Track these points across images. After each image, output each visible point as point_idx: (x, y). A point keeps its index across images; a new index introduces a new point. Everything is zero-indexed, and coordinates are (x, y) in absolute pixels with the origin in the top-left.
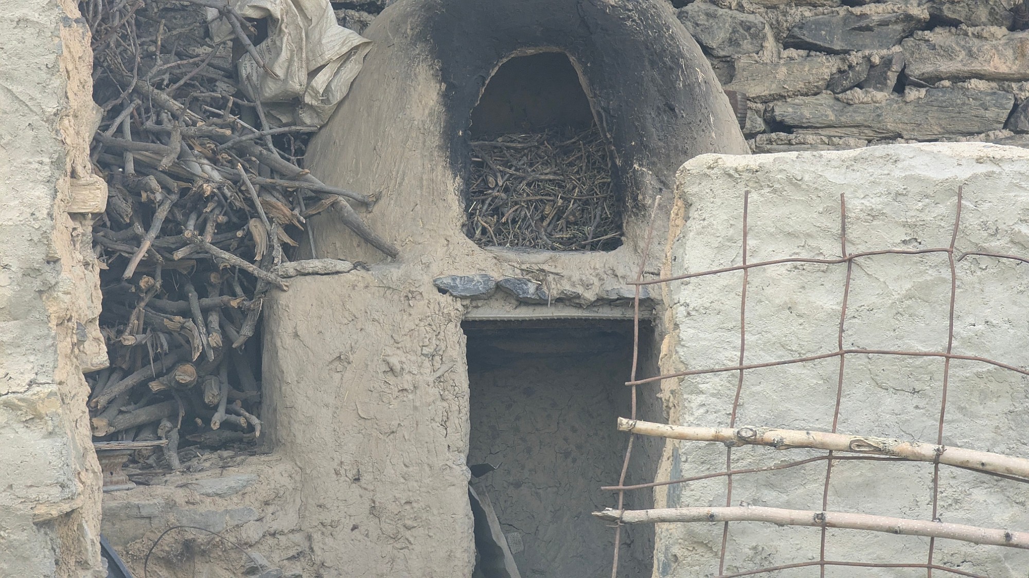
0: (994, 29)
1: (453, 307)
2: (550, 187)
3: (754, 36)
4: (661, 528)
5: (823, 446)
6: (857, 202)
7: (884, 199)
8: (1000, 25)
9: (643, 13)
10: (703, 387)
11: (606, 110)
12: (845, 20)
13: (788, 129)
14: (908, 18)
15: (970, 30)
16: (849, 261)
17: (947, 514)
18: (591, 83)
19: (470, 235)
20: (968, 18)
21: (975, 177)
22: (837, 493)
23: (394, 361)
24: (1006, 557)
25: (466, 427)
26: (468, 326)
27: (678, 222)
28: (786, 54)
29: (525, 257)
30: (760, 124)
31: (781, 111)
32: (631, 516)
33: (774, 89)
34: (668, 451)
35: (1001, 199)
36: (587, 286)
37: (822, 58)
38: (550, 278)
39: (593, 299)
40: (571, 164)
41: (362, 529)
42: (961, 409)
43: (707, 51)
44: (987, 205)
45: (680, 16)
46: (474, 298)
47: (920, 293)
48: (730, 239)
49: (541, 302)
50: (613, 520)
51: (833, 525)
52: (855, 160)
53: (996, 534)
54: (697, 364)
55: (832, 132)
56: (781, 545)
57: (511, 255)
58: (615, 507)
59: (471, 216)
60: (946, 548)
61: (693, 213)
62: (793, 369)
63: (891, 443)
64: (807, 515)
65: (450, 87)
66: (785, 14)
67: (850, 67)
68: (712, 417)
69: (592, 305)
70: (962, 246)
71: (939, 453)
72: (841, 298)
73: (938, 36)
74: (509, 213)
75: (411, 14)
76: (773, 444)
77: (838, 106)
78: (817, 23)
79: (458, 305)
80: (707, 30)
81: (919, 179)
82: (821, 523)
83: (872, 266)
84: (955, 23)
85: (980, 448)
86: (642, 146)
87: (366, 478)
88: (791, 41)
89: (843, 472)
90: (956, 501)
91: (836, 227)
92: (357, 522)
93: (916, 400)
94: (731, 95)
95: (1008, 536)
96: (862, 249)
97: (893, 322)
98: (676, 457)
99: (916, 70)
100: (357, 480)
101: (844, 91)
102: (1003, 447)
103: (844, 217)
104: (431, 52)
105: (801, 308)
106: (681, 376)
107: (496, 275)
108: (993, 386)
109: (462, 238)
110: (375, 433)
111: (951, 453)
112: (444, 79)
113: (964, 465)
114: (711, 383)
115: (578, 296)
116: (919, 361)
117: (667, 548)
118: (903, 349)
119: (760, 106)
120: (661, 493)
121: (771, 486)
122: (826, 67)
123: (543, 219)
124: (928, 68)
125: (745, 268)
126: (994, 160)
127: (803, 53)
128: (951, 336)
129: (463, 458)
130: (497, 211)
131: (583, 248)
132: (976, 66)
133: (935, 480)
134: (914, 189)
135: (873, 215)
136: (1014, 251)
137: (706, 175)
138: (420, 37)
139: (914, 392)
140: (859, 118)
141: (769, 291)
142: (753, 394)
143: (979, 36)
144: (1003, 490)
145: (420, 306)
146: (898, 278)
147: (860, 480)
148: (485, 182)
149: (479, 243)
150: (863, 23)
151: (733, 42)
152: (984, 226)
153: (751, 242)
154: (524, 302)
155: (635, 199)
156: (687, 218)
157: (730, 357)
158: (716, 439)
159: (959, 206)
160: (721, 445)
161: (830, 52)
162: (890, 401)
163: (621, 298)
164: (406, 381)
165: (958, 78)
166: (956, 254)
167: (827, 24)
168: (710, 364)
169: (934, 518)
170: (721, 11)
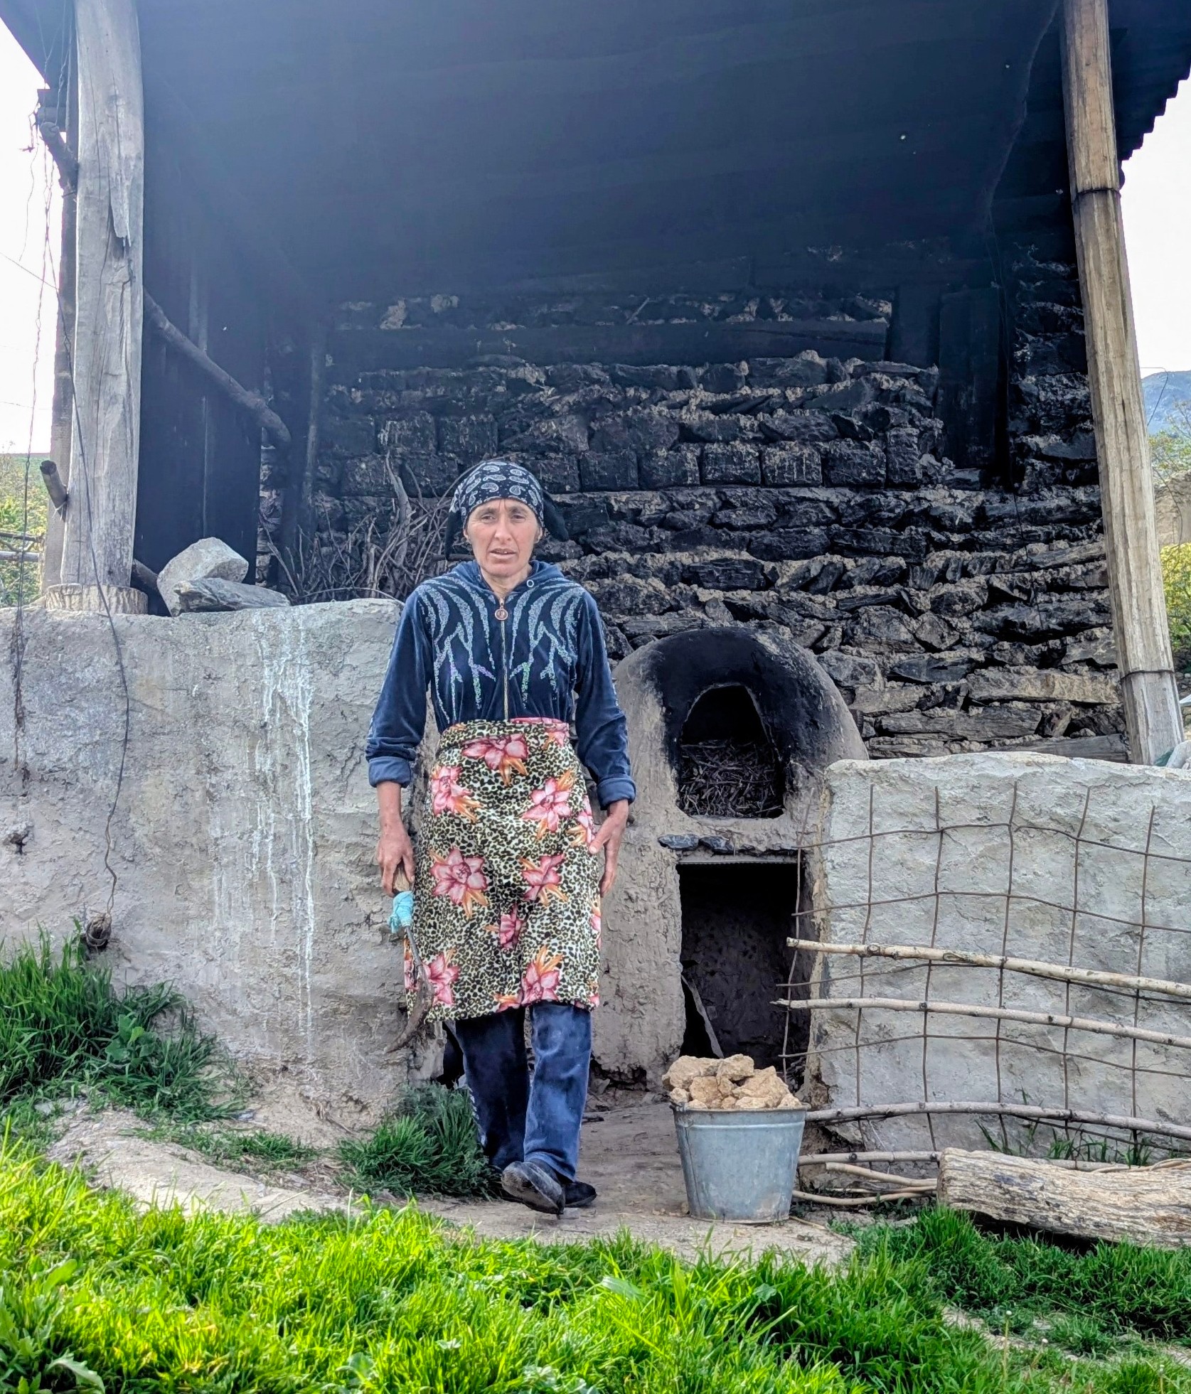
0: (1028, 668)
1: (672, 857)
2: (734, 776)
3: (868, 673)
4: (815, 1013)
5: (925, 957)
6: (946, 792)
7: (965, 790)
8: (1032, 665)
9: (796, 660)
10: (843, 916)
11: (772, 724)
12: (929, 662)
13: (892, 734)
14: (971, 660)
15: (1012, 668)
16: (942, 832)
17: (1009, 1003)
18: (761, 707)
19: (682, 807)
20: (1010, 661)
21: (1025, 775)
22: (935, 989)
23: (632, 892)
24: (1049, 1032)
25: (680, 936)
26: (680, 868)
27: (826, 805)
28: (889, 684)
29: (718, 822)
30: (872, 731)
31: (886, 722)
32: (796, 1004)
33: (882, 708)
34: (819, 958)
35: (1043, 790)
36: (760, 842)
37: (914, 687)
38: (735, 836)
39: (763, 850)
40: (748, 760)
41: (611, 1005)
42: (1018, 932)
43: (837, 683)
44: (1034, 794)
45: (818, 660)
46: (685, 850)
47: (990, 854)
48: (861, 817)
49: (730, 853)
50: (784, 1007)
51: (932, 1011)
52: (945, 763)
53: (1043, 1017)
54: (840, 901)
55: (920, 736)
56: (897, 1023)
57: (709, 821)
58: (786, 998)
59: (682, 794)
60: (1009, 1026)
61: (836, 799)
62: (903, 905)
63: (971, 956)
64: (916, 1004)
65: (668, 710)
66: (888, 658)
67: (933, 693)
68: (849, 937)
69: (762, 854)
70: (1018, 822)
71: (1003, 962)
72: (936, 857)
73: (991, 673)
74: (707, 793)
75: (643, 662)
76: (891, 956)
77: (925, 719)
78: (910, 665)
79: (674, 855)
80: (837, 669)
81: (988, 777)
82: (925, 1010)
83: (956, 835)
84: (1002, 664)
85: (1031, 959)
86: (796, 748)
87: (614, 970)
88: (892, 676)
89: (940, 975)
90: (1015, 994)
91: (932, 810)
92: (607, 999)
93: (987, 926)
94: (853, 712)
95: (1050, 1018)
96: (950, 824)
97: (972, 873)
98: (826, 965)
99: (976, 695)
100: (607, 972)
101: (928, 709)
102: (1046, 958)
103: (938, 802)
104: (656, 686)
105: (910, 864)
106: (828, 910)
107: (699, 835)
108: (1039, 916)
109: (677, 810)
110: (620, 941)
111: (1012, 962)
112: (665, 705)
113: (1020, 970)
114: (848, 914)
115: (754, 848)
116: (989, 900)
117: (820, 1026)
118: (979, 891)
119: (873, 720)
120: (815, 990)
121: (890, 984)
122: (916, 693)
123: (730, 796)
124: (984, 694)
125: (871, 836)
126: (1038, 764)
127: (901, 684)
128: (1010, 882)
129: (678, 957)
130: (699, 792)
131: (756, 816)
132: (1016, 693)
133: (1001, 980)
134: (985, 783)
135: (958, 801)
136: (1053, 825)
137: (845, 774)
138: (649, 677)
139: (986, 920)
140: (938, 727)
141: (888, 852)
142: (877, 922)
143: (1018, 673)
144: (1046, 986)
145: (649, 856)
146: (974, 844)
147: (949, 980)
148: (692, 772)
149: (687, 812)
150: (941, 664)
151: (855, 677)
152: (1032, 808)
153: (875, 819)
154: (718, 853)
155: (791, 783)
156: (831, 803)
157: (861, 896)
158: (853, 952)
159: (1015, 794)
160: (856, 956)
161: (918, 683)
162: (969, 927)
163: (782, 850)
164: (640, 906)
165: (1003, 701)
166: (1014, 828)
167: (917, 665)
168: (849, 901)
169: (1000, 1006)
170: (845, 657)
